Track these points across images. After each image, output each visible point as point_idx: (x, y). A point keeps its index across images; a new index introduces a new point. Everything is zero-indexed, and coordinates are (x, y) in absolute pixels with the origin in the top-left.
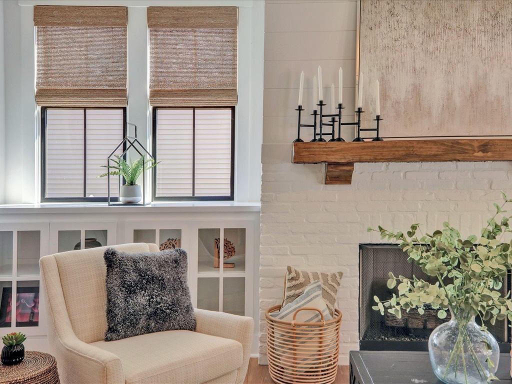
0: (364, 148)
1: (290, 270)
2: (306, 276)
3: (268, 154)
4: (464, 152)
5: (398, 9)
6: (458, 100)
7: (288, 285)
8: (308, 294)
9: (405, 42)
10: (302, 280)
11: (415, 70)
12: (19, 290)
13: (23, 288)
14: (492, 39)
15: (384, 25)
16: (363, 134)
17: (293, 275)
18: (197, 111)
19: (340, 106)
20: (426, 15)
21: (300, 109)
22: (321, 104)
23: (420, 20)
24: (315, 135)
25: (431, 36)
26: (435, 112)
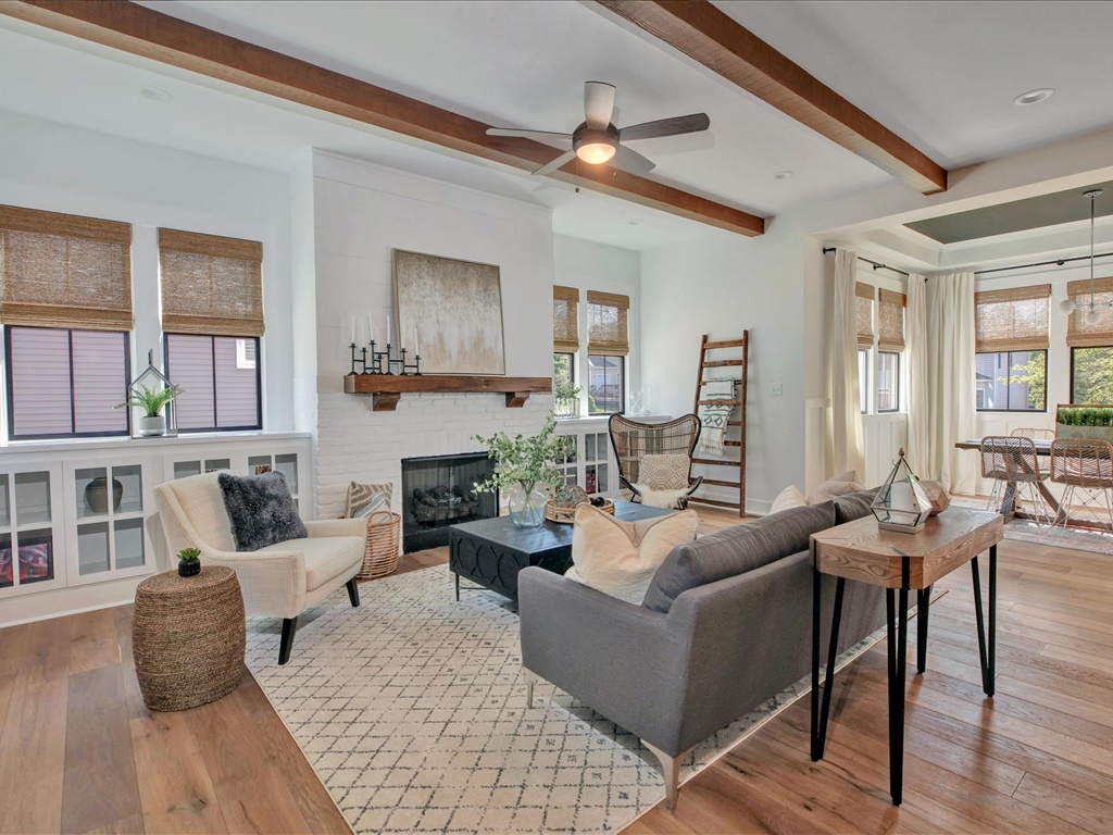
0: (409, 381)
1: (353, 485)
2: (367, 487)
3: (323, 384)
4: (475, 385)
5: (423, 274)
6: (467, 347)
7: (351, 498)
8: (376, 502)
9: (430, 299)
10: (365, 492)
11: (438, 321)
12: (21, 544)
13: (27, 539)
14: (485, 306)
15: (415, 284)
16: (407, 370)
17: (357, 488)
18: (216, 339)
19: (389, 347)
20: (442, 281)
21: (353, 346)
22: (373, 343)
23: (439, 284)
24: (365, 368)
25: (447, 298)
26: (454, 355)
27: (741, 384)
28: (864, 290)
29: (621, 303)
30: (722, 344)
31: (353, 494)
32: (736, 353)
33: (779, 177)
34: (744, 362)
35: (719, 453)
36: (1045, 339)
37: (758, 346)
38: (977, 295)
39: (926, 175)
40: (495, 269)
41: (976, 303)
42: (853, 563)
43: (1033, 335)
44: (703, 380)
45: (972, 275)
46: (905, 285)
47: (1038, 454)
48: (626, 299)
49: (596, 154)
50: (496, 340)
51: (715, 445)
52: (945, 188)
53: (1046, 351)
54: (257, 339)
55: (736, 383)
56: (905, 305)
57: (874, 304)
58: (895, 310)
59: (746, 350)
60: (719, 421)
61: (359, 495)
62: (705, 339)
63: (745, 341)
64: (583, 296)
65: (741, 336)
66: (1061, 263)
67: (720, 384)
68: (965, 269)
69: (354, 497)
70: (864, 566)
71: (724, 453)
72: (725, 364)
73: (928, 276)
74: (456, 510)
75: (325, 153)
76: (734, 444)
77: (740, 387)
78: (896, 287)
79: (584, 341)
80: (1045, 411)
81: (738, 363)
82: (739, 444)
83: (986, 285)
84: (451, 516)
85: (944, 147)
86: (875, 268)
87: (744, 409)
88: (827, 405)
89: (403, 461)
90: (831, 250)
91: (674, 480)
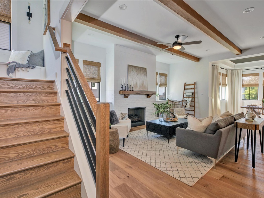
0: (131, 92)
1: (121, 113)
5: (133, 70)
6: (141, 85)
8: (126, 117)
9: (134, 75)
10: (124, 115)
11: (136, 79)
14: (144, 76)
15: (132, 72)
16: (131, 90)
18: (92, 83)
19: (128, 85)
20: (137, 71)
21: (121, 85)
22: (125, 84)
23: (136, 72)
24: (123, 89)
25: (137, 75)
26: (139, 87)
27: (194, 93)
28: (220, 74)
29: (165, 75)
30: (189, 85)
31: (121, 115)
32: (193, 87)
33: (207, 51)
34: (194, 89)
35: (189, 108)
36: (258, 84)
37: (198, 85)
38: (242, 75)
39: (238, 51)
40: (146, 69)
41: (242, 77)
42: (245, 126)
43: (255, 83)
44: (185, 92)
45: (241, 71)
46: (227, 72)
47: (260, 109)
48: (167, 75)
49: (177, 48)
50: (146, 84)
51: (188, 106)
52: (241, 54)
53: (258, 87)
54: (99, 83)
55: (193, 93)
56: (227, 76)
57: (221, 76)
58: (225, 78)
59: (195, 86)
60: (189, 101)
61: (123, 115)
62: (185, 83)
63: (195, 84)
64: (159, 74)
65: (194, 83)
66: (261, 68)
67: (189, 93)
68: (240, 69)
69: (122, 116)
70: (248, 126)
71: (190, 108)
72: (190, 89)
73: (232, 70)
74: (137, 119)
75: (116, 45)
76: (192, 106)
77: (194, 94)
78: (225, 73)
79: (159, 83)
80: (258, 100)
81: (193, 89)
82: (193, 106)
83: (244, 73)
84: (137, 120)
85: (242, 45)
86: (221, 69)
87: (195, 99)
88: (212, 98)
89: (129, 109)
90: (214, 65)
91: (182, 114)
